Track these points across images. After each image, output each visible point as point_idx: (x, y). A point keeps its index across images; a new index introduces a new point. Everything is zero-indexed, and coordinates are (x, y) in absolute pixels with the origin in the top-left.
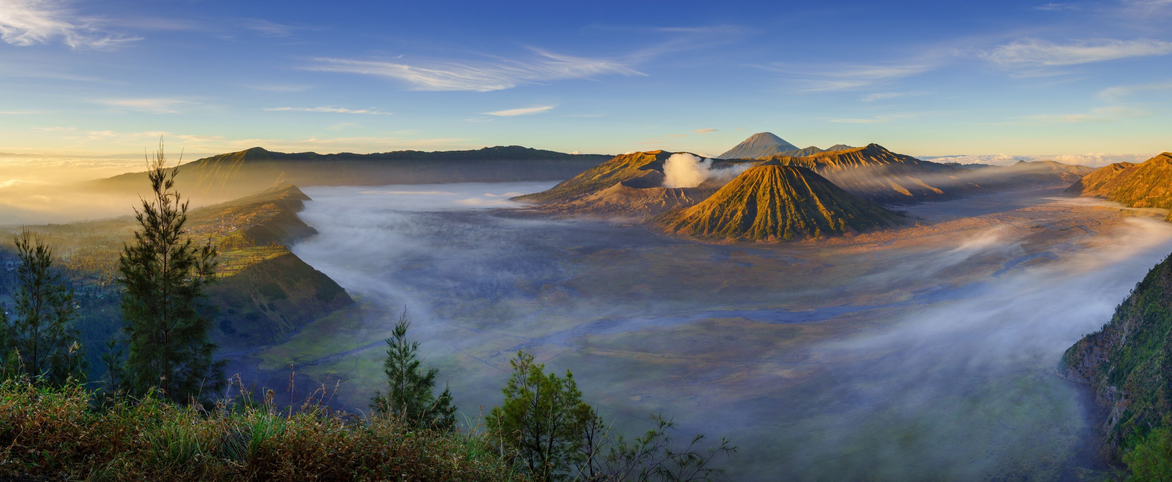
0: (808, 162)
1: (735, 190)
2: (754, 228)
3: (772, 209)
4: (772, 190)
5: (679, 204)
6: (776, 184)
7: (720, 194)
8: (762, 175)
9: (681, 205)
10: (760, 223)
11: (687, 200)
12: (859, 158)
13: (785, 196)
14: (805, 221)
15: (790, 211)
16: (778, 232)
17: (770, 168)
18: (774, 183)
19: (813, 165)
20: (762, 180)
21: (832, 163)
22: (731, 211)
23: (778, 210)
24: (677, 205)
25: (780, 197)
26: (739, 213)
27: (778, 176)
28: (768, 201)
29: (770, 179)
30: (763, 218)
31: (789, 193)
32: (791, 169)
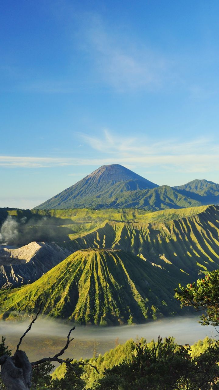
0: (141, 228)
1: (59, 276)
2: (74, 315)
3: (91, 297)
4: (92, 277)
5: (9, 283)
6: (97, 272)
7: (46, 280)
8: (84, 261)
9: (11, 284)
10: (80, 310)
11: (17, 279)
12: (196, 223)
13: (104, 284)
14: (120, 310)
15: (108, 299)
16: (95, 320)
17: (92, 254)
18: (95, 270)
19: (146, 232)
20: (85, 267)
21: (167, 229)
22: (54, 298)
23: (97, 297)
24: (7, 284)
25: (100, 284)
26: (62, 300)
27: (99, 263)
28: (88, 289)
29: (92, 266)
30: (83, 306)
31: (108, 280)
32: (111, 255)
